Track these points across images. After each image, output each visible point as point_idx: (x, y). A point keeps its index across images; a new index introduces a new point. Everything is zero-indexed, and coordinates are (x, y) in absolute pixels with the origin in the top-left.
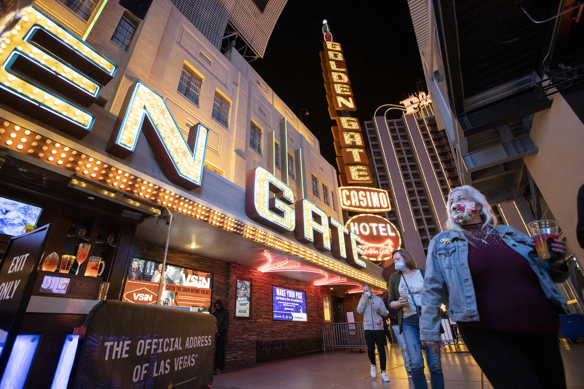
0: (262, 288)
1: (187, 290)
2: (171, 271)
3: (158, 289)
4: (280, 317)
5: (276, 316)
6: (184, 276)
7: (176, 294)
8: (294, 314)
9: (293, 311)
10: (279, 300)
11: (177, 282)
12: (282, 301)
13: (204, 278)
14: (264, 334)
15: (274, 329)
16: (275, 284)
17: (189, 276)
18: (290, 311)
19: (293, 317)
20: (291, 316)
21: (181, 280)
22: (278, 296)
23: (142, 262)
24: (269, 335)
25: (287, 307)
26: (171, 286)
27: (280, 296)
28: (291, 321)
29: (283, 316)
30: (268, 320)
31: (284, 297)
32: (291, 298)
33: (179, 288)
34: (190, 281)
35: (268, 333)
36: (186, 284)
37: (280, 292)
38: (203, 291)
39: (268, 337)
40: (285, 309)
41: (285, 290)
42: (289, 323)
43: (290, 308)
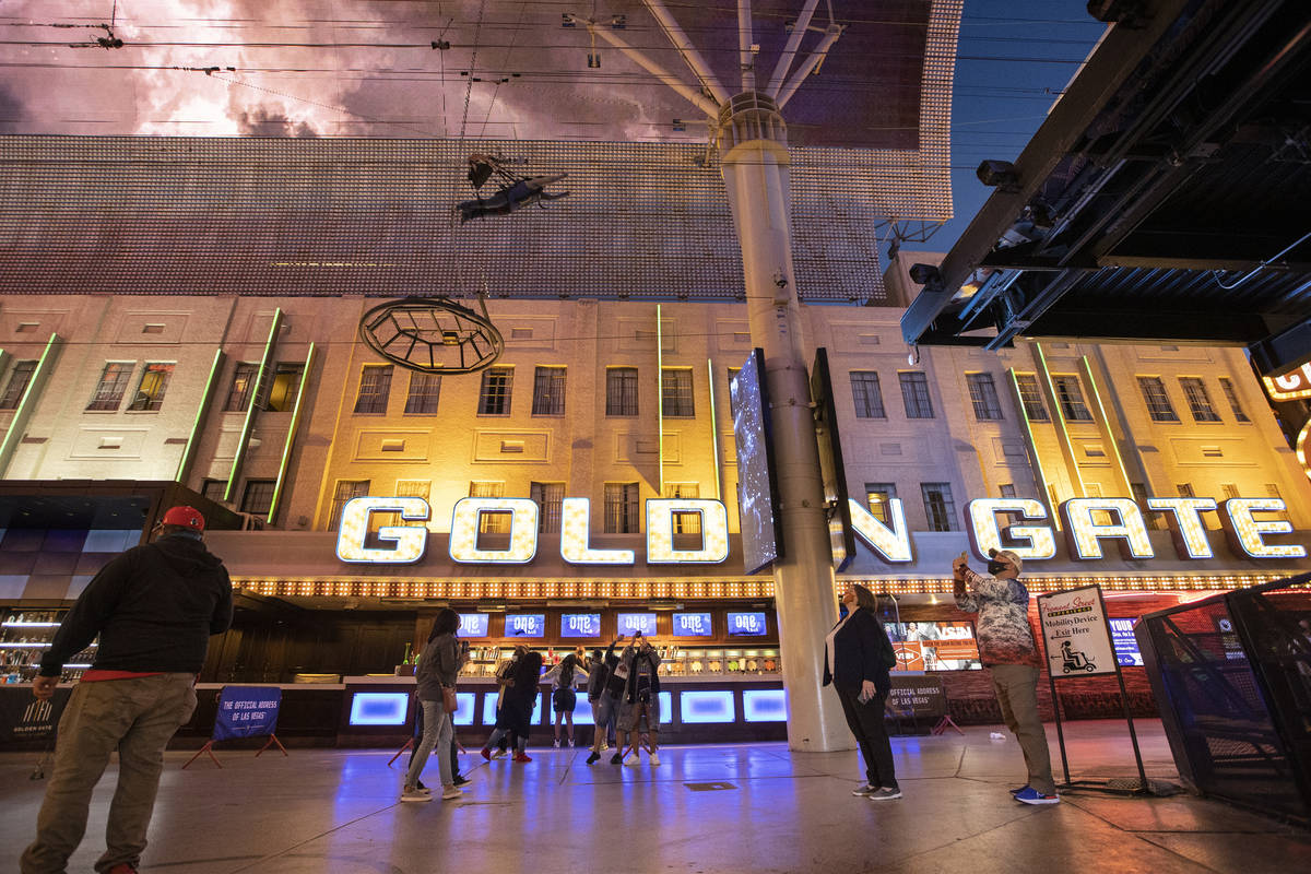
1: (946, 643)
2: (923, 627)
3: (916, 647)
6: (938, 630)
7: (936, 649)
9: (1133, 651)
11: (932, 637)
13: (962, 628)
17: (944, 629)
18: (1128, 651)
19: (1134, 661)
20: (1130, 657)
21: (936, 634)
23: (893, 625)
26: (927, 642)
28: (1132, 666)
33: (937, 643)
34: (947, 634)
36: (943, 637)
38: (966, 642)
42: (1129, 670)
43: (1126, 646)
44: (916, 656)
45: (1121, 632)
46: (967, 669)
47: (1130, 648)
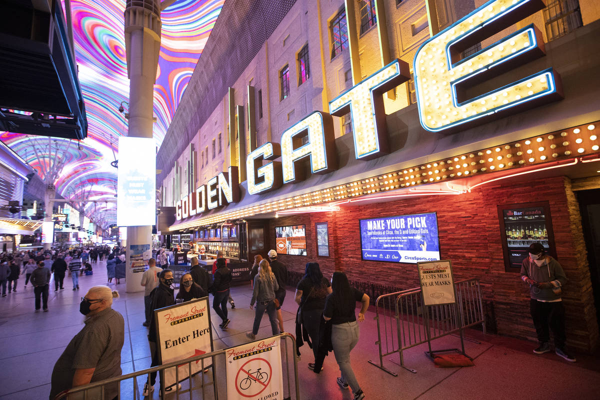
0: (346, 225)
1: (295, 239)
2: (287, 229)
3: (285, 241)
4: (376, 256)
5: (368, 255)
6: (292, 230)
7: (291, 242)
8: (403, 253)
9: (401, 249)
10: (372, 236)
11: (290, 235)
12: (376, 236)
14: (351, 272)
15: (364, 269)
16: (363, 217)
17: (294, 230)
18: (397, 248)
19: (400, 257)
20: (397, 254)
21: (292, 233)
22: (370, 231)
24: (357, 275)
25: (387, 243)
26: (288, 238)
27: (373, 231)
28: (397, 262)
29: (381, 255)
30: (355, 260)
31: (382, 231)
32: (396, 229)
33: (292, 238)
34: (295, 233)
35: (357, 273)
36: (294, 236)
37: (372, 226)
38: (302, 238)
39: (357, 277)
40: (385, 246)
41: (382, 221)
42: (392, 265)
43: (396, 243)
44: (284, 245)
45: (393, 230)
46: (301, 255)
47: (400, 246)
